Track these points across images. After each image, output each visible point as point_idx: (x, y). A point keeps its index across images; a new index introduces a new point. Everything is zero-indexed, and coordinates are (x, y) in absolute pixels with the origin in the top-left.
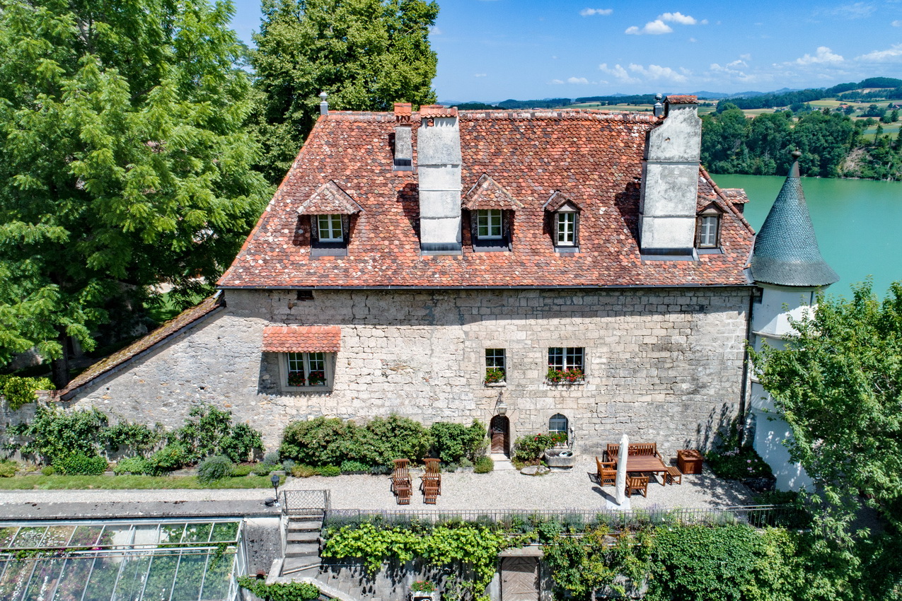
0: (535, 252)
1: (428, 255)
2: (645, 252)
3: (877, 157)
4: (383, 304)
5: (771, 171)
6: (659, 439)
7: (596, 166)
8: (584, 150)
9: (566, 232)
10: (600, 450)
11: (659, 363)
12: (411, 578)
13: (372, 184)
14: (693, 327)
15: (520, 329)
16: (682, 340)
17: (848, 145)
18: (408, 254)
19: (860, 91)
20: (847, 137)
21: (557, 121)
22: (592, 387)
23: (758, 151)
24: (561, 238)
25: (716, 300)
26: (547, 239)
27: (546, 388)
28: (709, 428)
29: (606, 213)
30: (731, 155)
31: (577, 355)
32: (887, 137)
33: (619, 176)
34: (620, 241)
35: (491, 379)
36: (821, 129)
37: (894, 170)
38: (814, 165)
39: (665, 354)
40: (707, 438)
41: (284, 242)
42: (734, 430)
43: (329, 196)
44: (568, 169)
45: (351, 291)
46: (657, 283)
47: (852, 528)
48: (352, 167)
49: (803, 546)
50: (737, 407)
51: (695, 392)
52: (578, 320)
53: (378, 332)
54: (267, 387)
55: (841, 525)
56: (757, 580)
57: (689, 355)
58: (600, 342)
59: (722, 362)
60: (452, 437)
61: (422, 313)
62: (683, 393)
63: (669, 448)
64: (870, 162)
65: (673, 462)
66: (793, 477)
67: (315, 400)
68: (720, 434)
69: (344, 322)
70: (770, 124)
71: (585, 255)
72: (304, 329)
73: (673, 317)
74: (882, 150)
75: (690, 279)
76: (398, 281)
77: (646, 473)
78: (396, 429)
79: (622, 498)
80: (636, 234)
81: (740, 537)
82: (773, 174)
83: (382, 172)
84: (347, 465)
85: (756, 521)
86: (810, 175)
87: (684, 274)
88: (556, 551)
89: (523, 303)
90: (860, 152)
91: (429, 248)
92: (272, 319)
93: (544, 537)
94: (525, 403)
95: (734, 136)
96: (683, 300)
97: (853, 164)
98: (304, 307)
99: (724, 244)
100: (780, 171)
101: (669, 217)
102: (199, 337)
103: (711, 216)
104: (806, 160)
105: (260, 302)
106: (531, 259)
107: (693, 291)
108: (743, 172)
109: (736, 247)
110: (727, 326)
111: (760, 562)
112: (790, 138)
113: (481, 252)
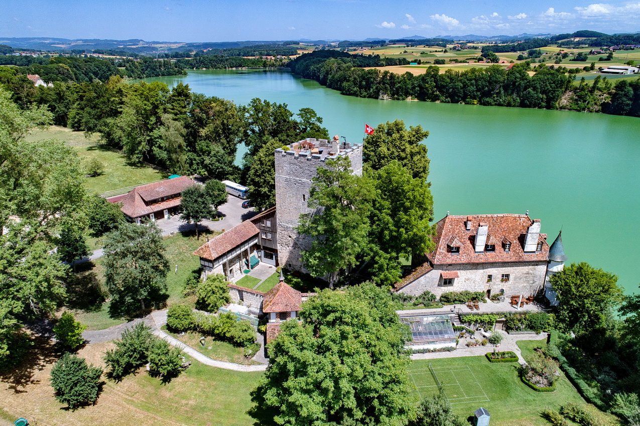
0: (500, 253)
1: (477, 254)
2: (525, 252)
3: (580, 97)
4: (467, 266)
5: (517, 104)
6: (524, 294)
7: (513, 230)
8: (510, 225)
9: (507, 248)
10: (512, 297)
11: (526, 277)
12: (478, 325)
13: (462, 236)
14: (534, 269)
15: (496, 270)
16: (532, 272)
17: (563, 89)
18: (473, 254)
19: (572, 39)
20: (564, 85)
21: (503, 217)
22: (511, 283)
23: (510, 91)
25: (540, 263)
26: (503, 249)
27: (500, 283)
28: (536, 291)
29: (516, 242)
30: (493, 94)
31: (507, 276)
32: (587, 84)
33: (518, 232)
34: (519, 249)
35: (488, 281)
36: (548, 79)
37: (589, 106)
38: (542, 101)
39: (527, 275)
40: (535, 293)
41: (445, 251)
42: (541, 291)
43: (456, 242)
44: (506, 231)
45: (460, 264)
46: (528, 260)
47: (568, 313)
48: (457, 231)
49: (558, 317)
50: (543, 286)
51: (533, 283)
52: (509, 268)
53: (465, 272)
54: (439, 285)
56: (548, 324)
57: (533, 275)
58: (514, 272)
59: (540, 277)
60: (479, 295)
61: (475, 267)
62: (530, 283)
63: (527, 296)
64: (576, 100)
65: (528, 299)
66: (555, 302)
67: (449, 287)
68: (538, 292)
69: (458, 270)
70: (518, 75)
71: (511, 253)
72: (449, 272)
73: (530, 267)
74: (583, 93)
75: (535, 259)
77: (523, 302)
78: (467, 293)
79: (519, 308)
80: (523, 248)
81: (545, 316)
82: (518, 106)
83: (464, 232)
84: (456, 302)
85: (547, 312)
86: (540, 108)
87: (534, 258)
88: (508, 319)
89: (498, 265)
90: (570, 93)
91: (477, 252)
92: (443, 270)
93: (505, 316)
94: (495, 287)
95: (496, 82)
96: (532, 263)
97: (566, 101)
98: (450, 267)
99: (543, 250)
100: (523, 105)
101: (531, 245)
102: (427, 275)
103: (541, 244)
104: (538, 98)
105: (441, 266)
106: (500, 255)
107: (536, 262)
108: (500, 105)
109: (545, 250)
110: (542, 268)
111: (548, 321)
112: (530, 84)
113: (488, 253)
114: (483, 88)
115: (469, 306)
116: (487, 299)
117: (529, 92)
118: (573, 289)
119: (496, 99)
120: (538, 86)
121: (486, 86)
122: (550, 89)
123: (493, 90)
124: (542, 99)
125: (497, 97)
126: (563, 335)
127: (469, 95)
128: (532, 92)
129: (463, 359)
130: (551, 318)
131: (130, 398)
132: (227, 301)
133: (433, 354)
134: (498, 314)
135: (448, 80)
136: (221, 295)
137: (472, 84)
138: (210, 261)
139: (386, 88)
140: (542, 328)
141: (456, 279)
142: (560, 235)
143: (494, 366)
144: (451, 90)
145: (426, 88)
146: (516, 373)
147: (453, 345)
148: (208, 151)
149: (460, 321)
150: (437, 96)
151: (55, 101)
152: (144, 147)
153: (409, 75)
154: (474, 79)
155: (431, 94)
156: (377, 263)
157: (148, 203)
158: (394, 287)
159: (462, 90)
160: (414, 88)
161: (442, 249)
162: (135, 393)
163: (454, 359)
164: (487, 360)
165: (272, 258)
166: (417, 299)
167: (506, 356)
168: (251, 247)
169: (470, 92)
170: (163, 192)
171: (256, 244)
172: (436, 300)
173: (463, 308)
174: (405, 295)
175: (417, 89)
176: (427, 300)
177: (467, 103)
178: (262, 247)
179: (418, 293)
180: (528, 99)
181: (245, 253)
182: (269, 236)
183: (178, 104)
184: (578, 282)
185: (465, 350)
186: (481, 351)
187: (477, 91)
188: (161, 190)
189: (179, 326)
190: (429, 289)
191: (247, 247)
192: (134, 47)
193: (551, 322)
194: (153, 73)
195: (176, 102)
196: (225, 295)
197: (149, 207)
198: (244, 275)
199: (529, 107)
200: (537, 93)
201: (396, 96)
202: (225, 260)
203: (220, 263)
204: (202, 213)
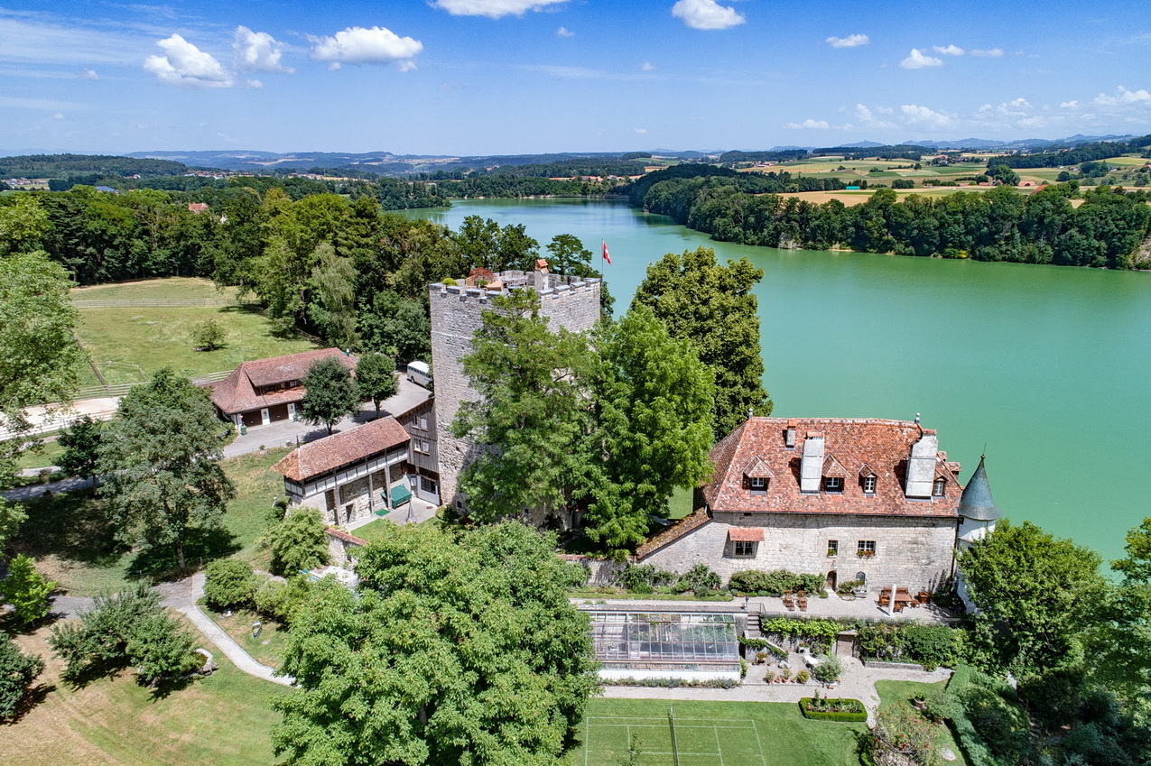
0: (854, 495)
1: (804, 495)
2: (906, 497)
4: (783, 518)
5: (1046, 259)
6: (910, 586)
7: (885, 451)
8: (879, 442)
9: (870, 486)
10: (880, 590)
11: (912, 550)
12: (799, 642)
13: (776, 457)
14: (929, 534)
15: (846, 531)
16: (923, 539)
17: (1144, 232)
18: (795, 495)
20: (1144, 223)
21: (865, 425)
22: (878, 560)
23: (1032, 235)
24: (867, 488)
25: (941, 522)
26: (860, 489)
27: (856, 559)
28: (935, 581)
29: (889, 476)
30: (999, 240)
31: (872, 544)
33: (896, 456)
34: (895, 491)
35: (830, 553)
36: (1110, 211)
38: (1099, 254)
39: (914, 546)
40: (934, 586)
41: (737, 487)
42: (947, 584)
43: (762, 468)
44: (871, 452)
45: (769, 514)
46: (913, 514)
48: (767, 448)
49: (972, 637)
50: (949, 572)
51: (929, 564)
52: (874, 528)
53: (779, 531)
54: (726, 555)
55: (987, 628)
56: (952, 651)
57: (927, 547)
58: (883, 539)
59: (943, 551)
60: (811, 581)
61: (800, 522)
62: (923, 564)
63: (914, 590)
65: (916, 597)
67: (747, 561)
68: (940, 585)
69: (764, 526)
70: (1048, 205)
71: (878, 497)
72: (746, 529)
73: (919, 529)
75: (929, 512)
76: (792, 509)
77: (903, 602)
78: (785, 576)
79: (891, 613)
80: (904, 488)
81: (945, 632)
82: (1048, 263)
83: (781, 451)
84: (761, 592)
85: (952, 625)
86: (1094, 266)
87: (926, 509)
88: (864, 634)
89: (848, 520)
91: (805, 492)
92: (732, 524)
93: (858, 627)
94: (845, 566)
95: (1004, 217)
96: (924, 521)
97: (1148, 254)
98: (747, 519)
99: (947, 495)
100: (1058, 260)
101: (919, 482)
102: (699, 532)
103: (941, 482)
104: (1089, 248)
105: (727, 516)
106: (853, 499)
107: (931, 518)
108: (1013, 260)
109: (952, 496)
110: (946, 534)
111: (953, 644)
112: (1072, 221)
113: (829, 495)
114: (979, 229)
115: (788, 604)
116: (829, 590)
117: (1071, 237)
118: (998, 576)
119: (1004, 248)
120: (1089, 224)
121: (985, 225)
122: (1116, 230)
123: (997, 232)
124: (1098, 249)
125: (1007, 244)
126: (987, 679)
127: (951, 242)
128: (1078, 236)
129: (748, 706)
130: (958, 639)
131: (83, 720)
132: (324, 560)
133: (691, 690)
134: (842, 621)
135: (911, 214)
136: (311, 547)
137: (956, 222)
138: (297, 483)
139: (792, 228)
140: (939, 659)
141: (761, 543)
142: (981, 465)
143: (809, 726)
144: (915, 232)
145: (869, 229)
146: (854, 744)
147: (735, 675)
148: (391, 309)
149: (761, 630)
150: (888, 242)
151: (201, 237)
152: (295, 303)
153: (837, 205)
154: (962, 212)
155: (876, 238)
156: (594, 501)
157: (259, 390)
158: (633, 553)
159: (937, 232)
160: (845, 228)
161: (732, 482)
162: (96, 712)
163: (729, 705)
164: (800, 713)
165: (433, 490)
166: (681, 579)
167: (844, 707)
168: (392, 468)
169: (952, 236)
170: (291, 372)
171: (404, 463)
172: (721, 586)
173: (773, 605)
174: (657, 571)
175: (852, 229)
176: (701, 583)
177: (947, 257)
178: (417, 470)
179: (682, 568)
180: (1068, 248)
181: (379, 479)
182: (426, 449)
183: (357, 230)
184: (1011, 562)
185: (759, 688)
186: (792, 694)
187: (966, 234)
188: (288, 369)
189: (219, 598)
190: (705, 562)
191: (383, 465)
192: (376, 164)
193: (959, 646)
194: (395, 204)
195: (352, 228)
196: (319, 548)
197: (260, 398)
198: (376, 518)
199: (1073, 263)
200: (1087, 239)
201: (810, 243)
202: (331, 485)
203: (320, 489)
204: (338, 407)
